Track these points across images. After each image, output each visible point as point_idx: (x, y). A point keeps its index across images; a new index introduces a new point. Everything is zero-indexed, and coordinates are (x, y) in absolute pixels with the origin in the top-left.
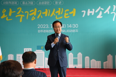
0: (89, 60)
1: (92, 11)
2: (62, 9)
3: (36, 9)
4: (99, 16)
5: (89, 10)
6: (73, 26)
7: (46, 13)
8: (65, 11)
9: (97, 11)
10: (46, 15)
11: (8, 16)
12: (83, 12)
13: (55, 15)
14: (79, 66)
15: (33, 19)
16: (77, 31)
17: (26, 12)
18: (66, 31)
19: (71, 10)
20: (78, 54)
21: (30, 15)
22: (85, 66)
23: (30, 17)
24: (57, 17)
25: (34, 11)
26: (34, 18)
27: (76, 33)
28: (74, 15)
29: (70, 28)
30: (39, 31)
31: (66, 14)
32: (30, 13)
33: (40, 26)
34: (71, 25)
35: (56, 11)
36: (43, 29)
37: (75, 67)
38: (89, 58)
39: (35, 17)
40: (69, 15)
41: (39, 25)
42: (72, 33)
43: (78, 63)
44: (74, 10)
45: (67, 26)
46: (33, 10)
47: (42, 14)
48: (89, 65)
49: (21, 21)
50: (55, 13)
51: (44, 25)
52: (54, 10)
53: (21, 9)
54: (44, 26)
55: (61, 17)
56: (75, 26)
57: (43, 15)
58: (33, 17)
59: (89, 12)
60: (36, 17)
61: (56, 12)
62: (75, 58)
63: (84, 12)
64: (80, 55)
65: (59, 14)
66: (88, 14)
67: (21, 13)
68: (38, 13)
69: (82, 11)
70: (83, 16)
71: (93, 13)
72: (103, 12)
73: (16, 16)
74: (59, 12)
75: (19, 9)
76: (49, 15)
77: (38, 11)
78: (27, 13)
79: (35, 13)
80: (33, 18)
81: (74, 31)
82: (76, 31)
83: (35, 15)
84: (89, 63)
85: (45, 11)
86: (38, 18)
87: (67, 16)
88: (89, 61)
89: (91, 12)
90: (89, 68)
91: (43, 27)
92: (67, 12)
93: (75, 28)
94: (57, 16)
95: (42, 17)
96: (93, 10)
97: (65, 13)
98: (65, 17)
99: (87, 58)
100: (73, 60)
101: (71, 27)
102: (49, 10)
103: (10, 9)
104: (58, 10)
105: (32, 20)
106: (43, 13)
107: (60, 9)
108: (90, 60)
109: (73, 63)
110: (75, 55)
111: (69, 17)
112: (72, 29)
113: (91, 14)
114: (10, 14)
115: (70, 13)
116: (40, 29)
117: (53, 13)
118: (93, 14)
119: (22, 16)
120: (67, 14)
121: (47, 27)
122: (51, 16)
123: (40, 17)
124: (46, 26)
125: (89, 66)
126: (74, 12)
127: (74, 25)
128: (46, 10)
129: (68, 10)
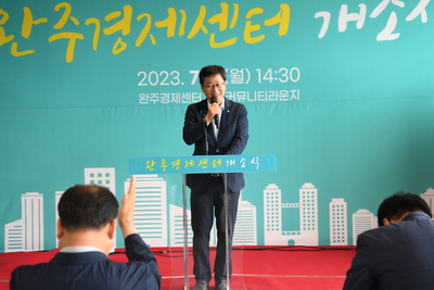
0: (345, 212)
1: (357, 11)
2: (236, 6)
3: (128, 10)
4: (387, 34)
5: (344, 8)
6: (279, 75)
7: (169, 23)
8: (249, 15)
9: (376, 13)
10: (171, 33)
11: (18, 38)
12: (321, 19)
13: (206, 31)
14: (308, 237)
15: (119, 48)
16: (296, 95)
17: (88, 22)
18: (252, 97)
19: (272, 10)
20: (301, 191)
21: (108, 31)
22: (332, 236)
23: (107, 41)
24: (217, 41)
25: (122, 17)
26: (124, 46)
27: (291, 103)
28: (283, 31)
29: (266, 86)
30: (143, 98)
31: (249, 28)
32: (105, 25)
33: (145, 77)
34: (270, 70)
35: (208, 16)
36: (159, 89)
37: (292, 241)
38: (345, 204)
39: (125, 39)
40: (264, 30)
41: (142, 75)
42: (278, 104)
43: (302, 227)
44: (285, 8)
45: (254, 75)
46: (117, 14)
47: (153, 30)
48: (346, 231)
49: (70, 57)
50: (206, 23)
51: (164, 75)
52: (203, 10)
53: (68, 7)
54: (161, 79)
55: (233, 41)
56: (289, 74)
57: (160, 33)
58: (120, 39)
59: (345, 16)
60: (130, 39)
61: (212, 21)
62: (287, 205)
63: (326, 16)
64: (308, 191)
65: (223, 27)
66: (342, 27)
67: (69, 27)
68: (137, 27)
69: (317, 15)
70: (322, 35)
71: (360, 19)
72: (402, 14)
73: (51, 39)
74: (221, 19)
75: (63, 9)
76: (181, 32)
77: (139, 18)
78: (93, 25)
79: (124, 26)
80: (120, 46)
81: (283, 96)
82: (290, 94)
83: (126, 31)
84: (345, 224)
85: (165, 16)
86: (139, 43)
87: (253, 34)
88: (345, 216)
89: (353, 17)
90: (346, 244)
91: (160, 82)
92: (255, 19)
93: (289, 86)
94: (213, 36)
95: (154, 42)
96: (363, 7)
97: (249, 23)
98: (248, 39)
99: (338, 204)
100: (280, 215)
101: (271, 79)
102: (181, 11)
103: (27, 11)
104: (220, 11)
105: (115, 52)
106: (159, 25)
107: (225, 6)
108: (351, 211)
109: (280, 227)
110: (290, 195)
111: (262, 37)
112: (277, 86)
113: (352, 24)
114: (26, 32)
115: (268, 23)
116: (149, 90)
117: (198, 25)
118: (360, 26)
119: (73, 37)
120: (257, 27)
121: (176, 81)
122: (190, 36)
123: (147, 39)
124: (171, 78)
125: (346, 235)
126: (282, 19)
127: (284, 72)
128: (171, 11)
129: (258, 11)
